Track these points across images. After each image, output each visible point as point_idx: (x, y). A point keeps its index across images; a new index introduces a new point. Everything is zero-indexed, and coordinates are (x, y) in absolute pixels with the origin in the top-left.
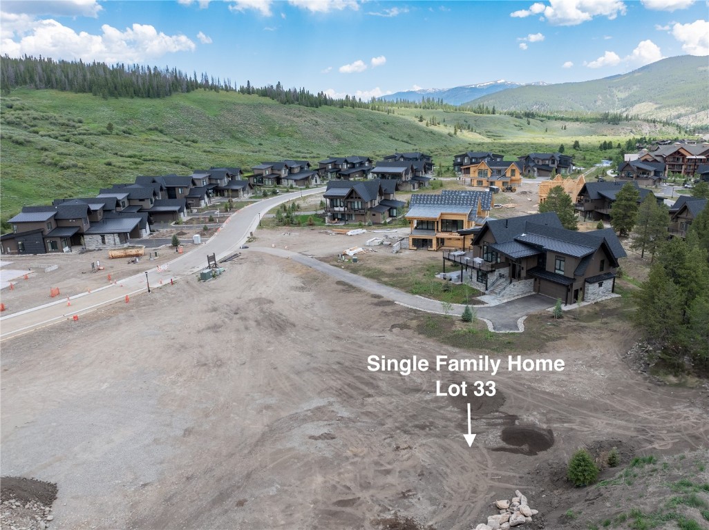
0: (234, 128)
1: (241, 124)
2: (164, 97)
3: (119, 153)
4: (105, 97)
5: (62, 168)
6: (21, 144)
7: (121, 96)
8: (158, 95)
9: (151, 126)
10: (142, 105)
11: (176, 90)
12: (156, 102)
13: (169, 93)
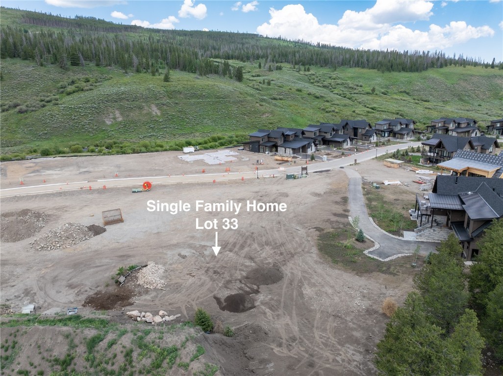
0: (463, 93)
1: (472, 90)
2: (421, 71)
3: (368, 106)
4: (383, 72)
5: (327, 112)
6: (318, 98)
7: (393, 71)
8: (417, 70)
9: (402, 90)
10: (403, 77)
11: (433, 67)
12: (414, 75)
13: (426, 69)
